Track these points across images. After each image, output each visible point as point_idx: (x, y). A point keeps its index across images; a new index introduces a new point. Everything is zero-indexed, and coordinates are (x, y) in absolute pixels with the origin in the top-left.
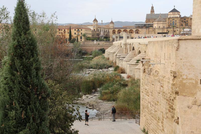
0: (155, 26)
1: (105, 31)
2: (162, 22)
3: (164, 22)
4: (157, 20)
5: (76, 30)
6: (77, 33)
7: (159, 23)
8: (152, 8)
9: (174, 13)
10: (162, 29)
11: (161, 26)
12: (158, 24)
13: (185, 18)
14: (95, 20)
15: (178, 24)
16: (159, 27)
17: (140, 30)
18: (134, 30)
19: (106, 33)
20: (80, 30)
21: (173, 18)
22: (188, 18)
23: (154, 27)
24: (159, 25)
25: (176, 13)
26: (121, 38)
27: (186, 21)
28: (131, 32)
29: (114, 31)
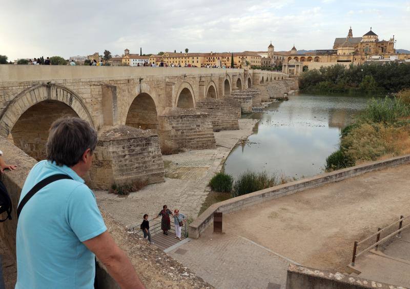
0: (339, 52)
1: (279, 58)
2: (347, 48)
3: (350, 48)
4: (343, 45)
5: (241, 57)
6: (241, 61)
7: (344, 48)
9: (369, 37)
10: (348, 56)
11: (347, 52)
12: (342, 49)
13: (383, 42)
15: (372, 51)
16: (344, 53)
17: (320, 57)
18: (313, 57)
19: (278, 62)
20: (245, 57)
21: (367, 43)
22: (387, 42)
23: (338, 54)
24: (344, 51)
25: (372, 36)
26: (289, 66)
27: (384, 47)
28: (310, 59)
29: (290, 59)
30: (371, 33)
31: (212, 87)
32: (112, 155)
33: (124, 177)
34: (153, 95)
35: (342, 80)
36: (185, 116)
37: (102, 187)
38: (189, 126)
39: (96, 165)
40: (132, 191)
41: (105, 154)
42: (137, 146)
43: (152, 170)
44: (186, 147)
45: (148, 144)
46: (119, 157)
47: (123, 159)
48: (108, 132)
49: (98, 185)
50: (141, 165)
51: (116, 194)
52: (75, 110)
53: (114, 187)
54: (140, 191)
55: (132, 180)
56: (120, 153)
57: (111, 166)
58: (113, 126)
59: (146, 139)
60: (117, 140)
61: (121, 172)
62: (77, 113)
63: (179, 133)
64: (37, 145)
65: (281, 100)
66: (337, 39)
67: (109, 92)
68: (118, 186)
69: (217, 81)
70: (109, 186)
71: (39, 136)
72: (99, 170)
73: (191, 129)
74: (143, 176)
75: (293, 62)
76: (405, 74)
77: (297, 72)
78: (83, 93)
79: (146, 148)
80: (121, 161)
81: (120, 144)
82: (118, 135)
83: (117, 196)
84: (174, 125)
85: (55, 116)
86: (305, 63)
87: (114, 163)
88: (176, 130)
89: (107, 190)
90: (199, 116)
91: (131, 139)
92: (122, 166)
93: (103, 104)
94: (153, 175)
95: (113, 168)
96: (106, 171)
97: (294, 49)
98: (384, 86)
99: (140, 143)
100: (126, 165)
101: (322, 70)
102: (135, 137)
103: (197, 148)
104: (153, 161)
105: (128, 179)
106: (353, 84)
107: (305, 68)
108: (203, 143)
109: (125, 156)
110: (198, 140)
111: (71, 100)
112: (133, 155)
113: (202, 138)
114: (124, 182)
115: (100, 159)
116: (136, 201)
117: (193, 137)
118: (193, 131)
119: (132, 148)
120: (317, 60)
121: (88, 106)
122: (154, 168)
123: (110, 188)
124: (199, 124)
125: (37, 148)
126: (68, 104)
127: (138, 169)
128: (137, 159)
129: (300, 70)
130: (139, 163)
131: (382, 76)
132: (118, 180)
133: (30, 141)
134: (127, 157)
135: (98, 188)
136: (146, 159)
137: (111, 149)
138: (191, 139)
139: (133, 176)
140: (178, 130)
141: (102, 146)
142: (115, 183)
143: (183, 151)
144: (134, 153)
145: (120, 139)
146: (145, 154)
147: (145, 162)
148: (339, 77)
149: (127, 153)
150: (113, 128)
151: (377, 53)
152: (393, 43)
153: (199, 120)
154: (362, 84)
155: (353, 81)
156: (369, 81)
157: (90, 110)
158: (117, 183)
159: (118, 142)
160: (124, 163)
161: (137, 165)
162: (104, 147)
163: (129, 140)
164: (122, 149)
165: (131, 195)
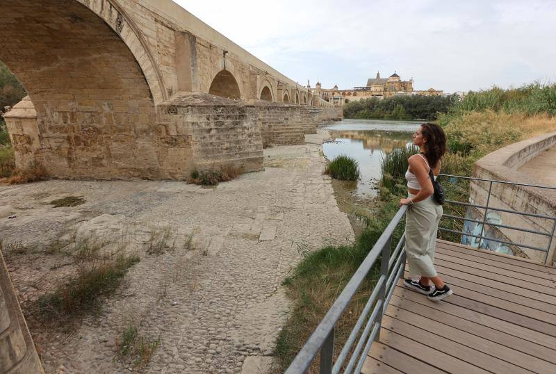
0: (373, 89)
2: (379, 86)
4: (374, 83)
7: (376, 86)
8: (378, 74)
9: (394, 78)
10: (379, 91)
11: (378, 89)
13: (404, 83)
14: (318, 84)
15: (397, 88)
16: (376, 90)
17: (358, 92)
18: (352, 93)
21: (392, 83)
22: (407, 83)
24: (376, 88)
25: (396, 78)
26: (334, 99)
27: (405, 85)
28: (349, 94)
29: (333, 94)
30: (395, 75)
31: (286, 95)
32: (190, 127)
33: (210, 162)
34: (238, 79)
35: (378, 109)
36: (273, 108)
37: (177, 176)
38: (278, 120)
39: (168, 143)
40: (222, 180)
41: (180, 126)
42: (228, 117)
43: (248, 153)
44: (273, 142)
45: (242, 116)
46: (201, 131)
47: (207, 135)
48: (184, 97)
49: (170, 173)
50: (234, 145)
51: (198, 184)
52: (128, 44)
53: (195, 175)
54: (234, 181)
55: (221, 167)
56: (203, 126)
57: (189, 144)
58: (191, 91)
59: (239, 109)
60: (199, 106)
61: (206, 153)
62: (133, 51)
63: (266, 126)
64: (73, 114)
65: (336, 120)
66: (369, 80)
67: (185, 42)
68: (200, 174)
69: (290, 91)
70: (188, 174)
71: (74, 100)
72: (171, 150)
73: (279, 123)
74: (236, 161)
75: (336, 95)
76: (428, 104)
77: (341, 104)
78: (142, 24)
79: (239, 122)
80: (204, 138)
81: (202, 113)
82: (199, 101)
83: (200, 186)
84: (261, 117)
85: (95, 60)
86: (347, 97)
87: (194, 139)
88: (263, 123)
89: (184, 180)
90: (287, 109)
91: (219, 107)
92: (207, 145)
93: (176, 58)
94: (249, 160)
95: (194, 147)
96: (182, 152)
97: (336, 87)
98: (411, 113)
99: (231, 113)
100: (211, 143)
101: (362, 101)
102: (224, 104)
103: (285, 143)
104: (250, 142)
105: (214, 164)
106: (388, 112)
107: (347, 101)
108: (292, 139)
109: (210, 130)
110: (287, 134)
111: (119, 23)
112: (222, 130)
113: (291, 133)
114: (209, 168)
115: (173, 133)
116: (231, 192)
117: (281, 131)
118: (281, 124)
119: (220, 119)
120: (355, 94)
121: (152, 49)
122: (250, 150)
123: (189, 178)
124: (287, 117)
125: (73, 119)
126: (114, 27)
127: (228, 151)
128: (227, 136)
129: (343, 102)
130: (230, 142)
131: (410, 105)
132: (200, 165)
133: (62, 108)
134: (213, 132)
135: (170, 177)
136: (240, 138)
137: (190, 118)
138: (279, 133)
139: (222, 160)
140: (265, 123)
141: (176, 113)
142: (196, 168)
143: (270, 147)
144: (223, 127)
145: (204, 104)
146: (239, 130)
147: (238, 142)
148: (375, 106)
149: (213, 126)
150: (192, 94)
151: (401, 90)
152: (411, 84)
153: (288, 113)
154: (394, 111)
155: (387, 109)
156: (399, 110)
157: (156, 58)
158: (199, 170)
159: (200, 108)
160: (208, 140)
161: (227, 145)
162: (178, 116)
163: (216, 108)
164: (206, 120)
165: (221, 186)
